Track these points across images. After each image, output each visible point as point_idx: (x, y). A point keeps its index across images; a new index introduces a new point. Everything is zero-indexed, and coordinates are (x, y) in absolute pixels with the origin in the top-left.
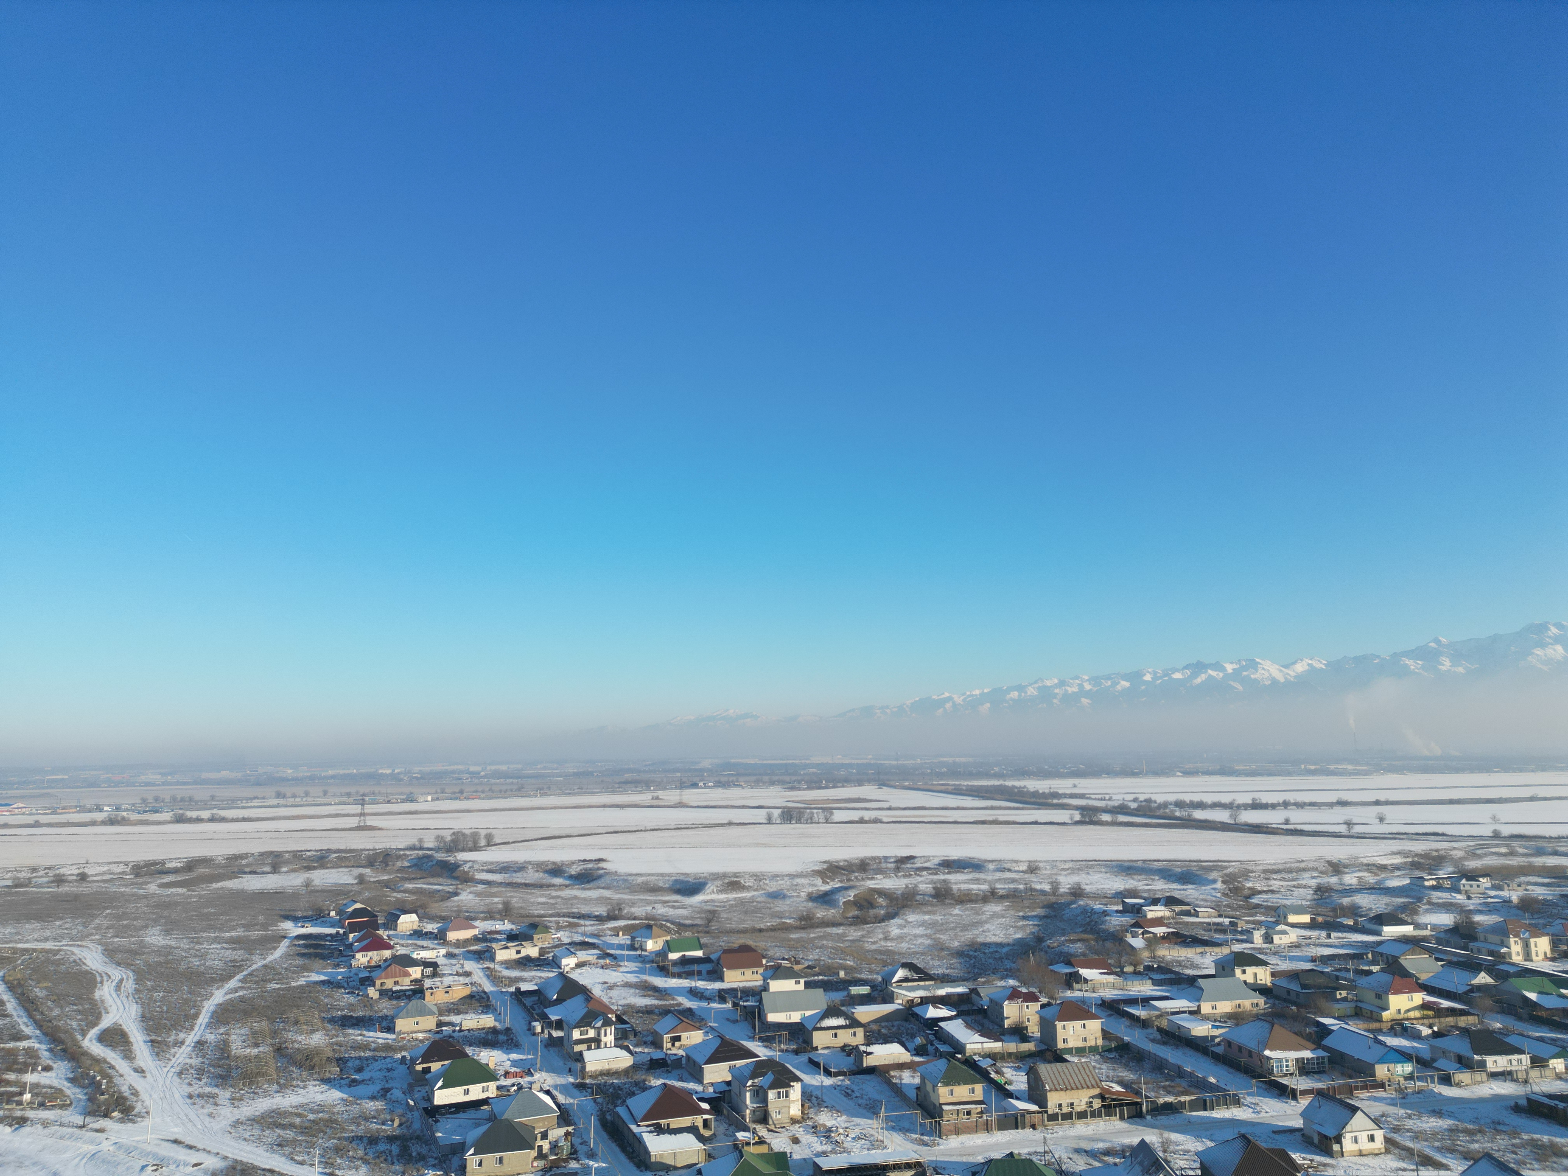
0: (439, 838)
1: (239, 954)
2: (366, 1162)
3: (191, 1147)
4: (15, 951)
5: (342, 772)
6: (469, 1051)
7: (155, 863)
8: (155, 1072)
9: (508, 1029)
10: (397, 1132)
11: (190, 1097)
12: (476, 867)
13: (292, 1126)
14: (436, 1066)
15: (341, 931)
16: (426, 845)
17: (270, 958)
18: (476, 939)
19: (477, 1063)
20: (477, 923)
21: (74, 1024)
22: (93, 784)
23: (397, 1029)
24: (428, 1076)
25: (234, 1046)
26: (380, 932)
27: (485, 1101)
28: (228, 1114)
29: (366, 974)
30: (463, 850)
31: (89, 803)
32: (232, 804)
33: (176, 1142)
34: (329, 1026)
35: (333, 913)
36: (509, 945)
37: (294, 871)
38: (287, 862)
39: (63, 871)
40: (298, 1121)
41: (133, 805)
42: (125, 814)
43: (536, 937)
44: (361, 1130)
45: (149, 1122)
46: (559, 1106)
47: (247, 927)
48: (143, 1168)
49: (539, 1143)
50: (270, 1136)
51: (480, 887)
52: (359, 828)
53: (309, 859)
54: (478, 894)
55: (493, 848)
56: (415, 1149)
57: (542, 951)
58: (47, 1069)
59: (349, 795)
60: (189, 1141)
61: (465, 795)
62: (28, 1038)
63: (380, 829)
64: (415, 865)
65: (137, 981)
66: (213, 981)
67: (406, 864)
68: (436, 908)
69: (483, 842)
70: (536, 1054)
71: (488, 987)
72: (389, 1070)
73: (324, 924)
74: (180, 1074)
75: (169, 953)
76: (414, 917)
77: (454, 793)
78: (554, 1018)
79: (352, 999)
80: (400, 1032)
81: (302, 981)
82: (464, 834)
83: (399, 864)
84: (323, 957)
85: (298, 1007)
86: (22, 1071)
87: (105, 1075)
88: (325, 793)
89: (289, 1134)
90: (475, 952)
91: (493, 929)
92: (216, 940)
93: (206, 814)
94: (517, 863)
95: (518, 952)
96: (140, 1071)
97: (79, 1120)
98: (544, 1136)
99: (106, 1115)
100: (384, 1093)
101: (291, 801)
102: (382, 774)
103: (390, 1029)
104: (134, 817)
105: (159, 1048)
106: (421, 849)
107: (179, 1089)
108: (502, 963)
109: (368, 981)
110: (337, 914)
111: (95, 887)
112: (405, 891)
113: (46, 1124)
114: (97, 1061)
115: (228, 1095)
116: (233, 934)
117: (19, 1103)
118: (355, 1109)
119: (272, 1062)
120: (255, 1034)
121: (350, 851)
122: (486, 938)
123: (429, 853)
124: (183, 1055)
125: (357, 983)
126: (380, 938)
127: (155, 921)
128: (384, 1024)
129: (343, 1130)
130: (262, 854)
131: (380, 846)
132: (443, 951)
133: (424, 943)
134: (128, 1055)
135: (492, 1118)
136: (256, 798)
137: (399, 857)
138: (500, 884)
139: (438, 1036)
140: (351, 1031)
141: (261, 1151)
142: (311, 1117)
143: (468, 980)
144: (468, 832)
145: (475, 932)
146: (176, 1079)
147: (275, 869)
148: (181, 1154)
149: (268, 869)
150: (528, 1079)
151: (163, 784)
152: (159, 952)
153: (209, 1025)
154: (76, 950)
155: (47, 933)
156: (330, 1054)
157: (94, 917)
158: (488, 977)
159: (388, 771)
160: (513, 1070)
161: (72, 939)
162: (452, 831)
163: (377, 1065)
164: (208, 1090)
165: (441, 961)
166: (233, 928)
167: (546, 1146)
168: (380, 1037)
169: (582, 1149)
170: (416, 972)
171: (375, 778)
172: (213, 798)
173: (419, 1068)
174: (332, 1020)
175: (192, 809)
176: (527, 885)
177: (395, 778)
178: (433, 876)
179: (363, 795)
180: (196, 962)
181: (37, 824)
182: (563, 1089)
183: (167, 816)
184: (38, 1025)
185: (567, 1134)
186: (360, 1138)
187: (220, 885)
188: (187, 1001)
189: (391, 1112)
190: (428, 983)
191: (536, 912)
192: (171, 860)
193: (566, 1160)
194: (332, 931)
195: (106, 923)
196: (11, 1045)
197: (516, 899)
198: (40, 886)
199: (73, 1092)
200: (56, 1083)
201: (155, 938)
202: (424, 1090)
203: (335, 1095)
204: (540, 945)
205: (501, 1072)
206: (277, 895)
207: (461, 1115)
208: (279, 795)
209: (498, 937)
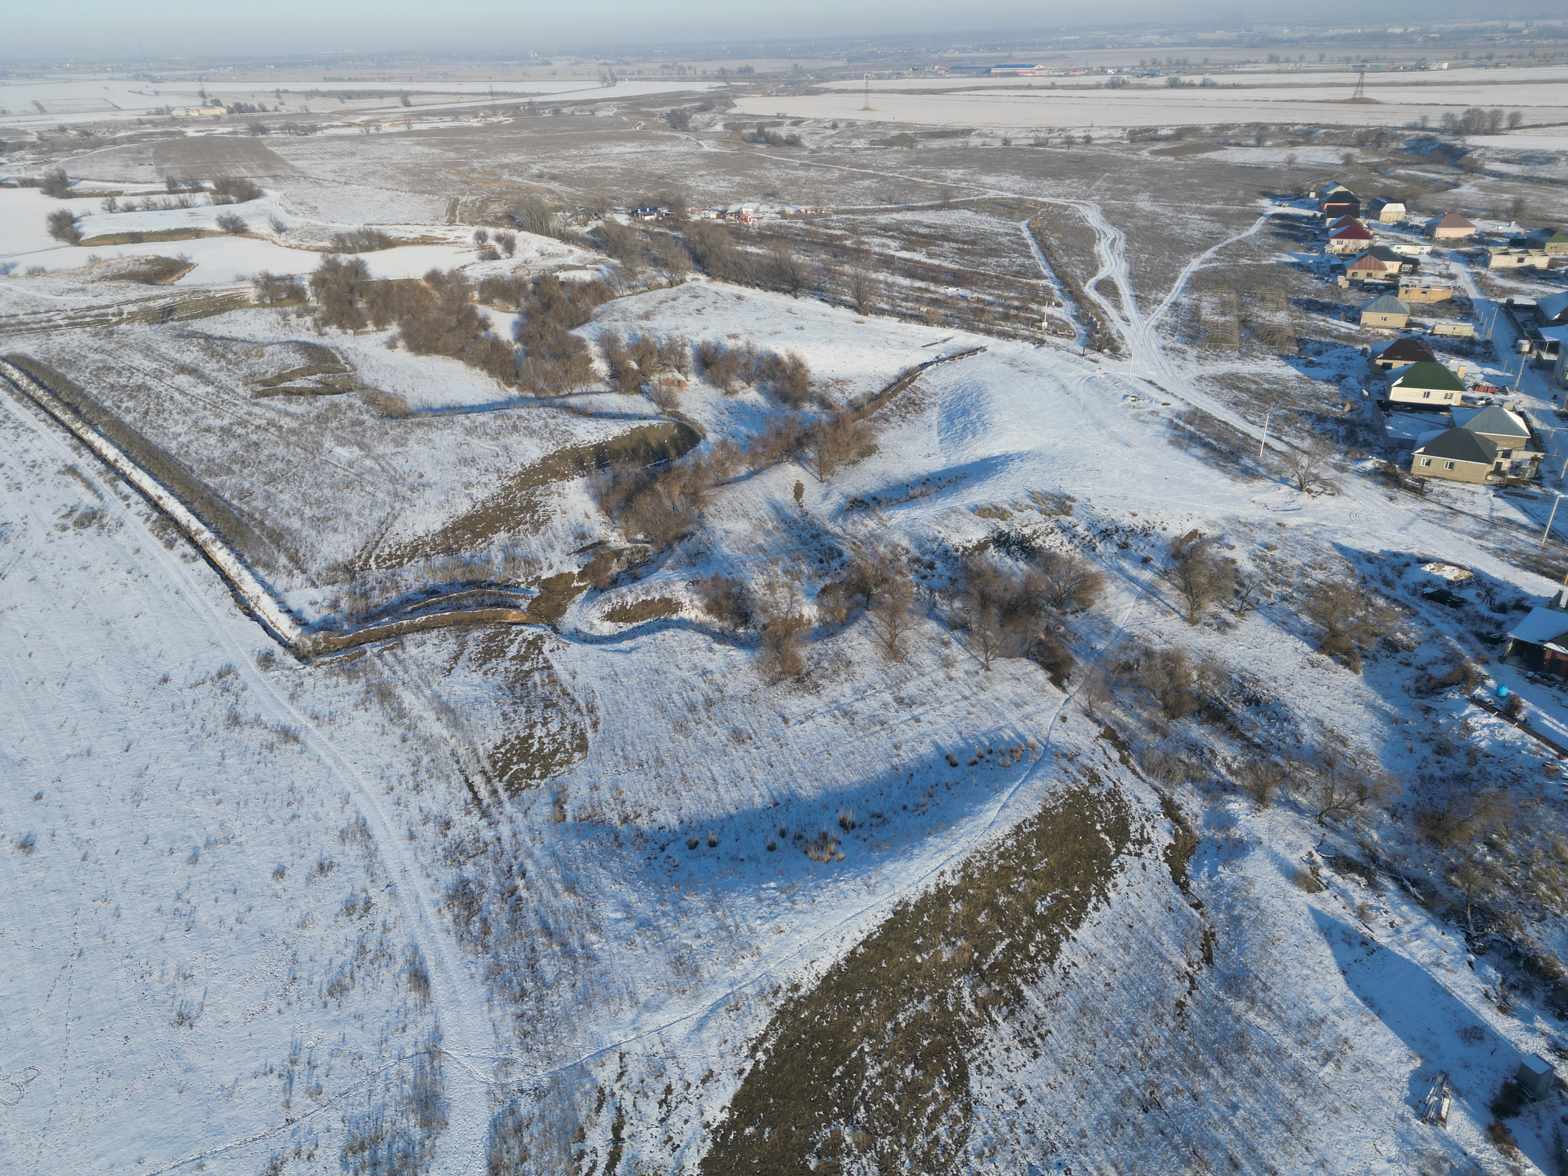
0: (1448, 117)
1: (1216, 227)
2: (1312, 435)
3: (1162, 390)
4: (1036, 203)
5: (1344, 32)
6: (1438, 356)
7: (1148, 130)
8: (1137, 322)
9: (1488, 343)
10: (1347, 416)
11: (1164, 348)
12: (1489, 154)
13: (1248, 390)
14: (1397, 364)
15: (1319, 214)
16: (1430, 125)
17: (1245, 234)
18: (1470, 240)
19: (1445, 370)
20: (1475, 222)
21: (1078, 272)
22: (1100, 46)
23: (1363, 321)
24: (1387, 372)
25: (1204, 312)
26: (1361, 220)
27: (1446, 408)
28: (1193, 369)
29: (1337, 262)
30: (1476, 133)
31: (1095, 65)
32: (1224, 68)
33: (1150, 382)
34: (1294, 307)
35: (1312, 195)
36: (1511, 250)
37: (1278, 145)
38: (1273, 136)
39: (1074, 133)
40: (1254, 387)
41: (1133, 67)
42: (1125, 77)
43: (1549, 245)
44: (1311, 407)
45: (1130, 362)
46: (1531, 430)
47: (1227, 201)
48: (1125, 397)
49: (1499, 459)
50: (1229, 395)
51: (1489, 180)
52: (1354, 101)
53: (1296, 134)
54: (1483, 188)
55: (1517, 132)
56: (1362, 435)
57: (1553, 263)
58: (1059, 305)
59: (1348, 60)
60: (1160, 383)
61: (1494, 61)
62: (1045, 278)
63: (1378, 103)
64: (1412, 148)
65: (1128, 241)
66: (1192, 249)
67: (1402, 146)
68: (1429, 200)
69: (1504, 124)
70: (1516, 372)
71: (1473, 294)
72: (1347, 359)
73: (1302, 205)
74: (1157, 328)
75: (1155, 219)
76: (1401, 207)
77: (1480, 58)
78: (1548, 339)
79: (1320, 285)
80: (1365, 325)
81: (1273, 260)
82: (1481, 114)
83: (1393, 145)
84: (1297, 239)
85: (1266, 284)
86: (1041, 303)
87: (1100, 319)
88: (1322, 58)
89: (1245, 397)
90: (1466, 254)
91: (1494, 230)
92: (1196, 211)
93: (1198, 79)
94: (1545, 152)
95: (1521, 260)
96: (1126, 320)
97: (1080, 350)
98: (1507, 454)
99: (1099, 350)
100: (1339, 379)
101: (1283, 66)
102: (1392, 35)
103: (1355, 320)
104: (1133, 80)
105: (1142, 303)
106: (1423, 129)
107: (1156, 341)
108: (1497, 270)
109: (1339, 269)
110: (1317, 196)
111: (1098, 151)
112: (1395, 177)
113: (1057, 348)
114: (1094, 305)
115: (1195, 353)
116: (1214, 206)
117: (1040, 328)
118: (1309, 388)
119: (1236, 332)
120: (1224, 304)
121: (1341, 127)
122: (1484, 240)
123: (1433, 134)
124: (1160, 312)
125: (1327, 269)
126: (1359, 226)
127: (1146, 187)
128: (1350, 314)
129: (1294, 403)
130: (1248, 125)
131: (1374, 123)
132: (1428, 249)
133: (1408, 237)
134: (1117, 305)
135: (1451, 425)
136: (1248, 62)
137: (1394, 138)
138: (1516, 178)
139: (1405, 336)
140: (1314, 315)
141: (1218, 405)
142: (1266, 386)
143: (1450, 283)
144: (1487, 110)
145: (1471, 231)
146: (1154, 331)
147: (1259, 143)
148: (1154, 393)
149: (1252, 142)
150: (1501, 396)
151: (1162, 45)
152: (1146, 217)
153: (1184, 290)
154: (1081, 208)
155: (1060, 190)
156: (1291, 334)
157: (1095, 178)
158: (1476, 283)
159: (1399, 31)
160: (1485, 384)
161: (1078, 198)
162: (1466, 109)
163: (1336, 352)
164: (1179, 345)
165: (1423, 259)
166: (1214, 201)
167: (1506, 464)
168: (1344, 326)
169: (1548, 477)
170: (1393, 267)
171: (1383, 39)
172: (1206, 61)
173: (1380, 362)
174: (1297, 302)
175: (1186, 74)
176: (1552, 182)
177: (1407, 40)
178: (1432, 162)
179: (1365, 61)
180: (1177, 230)
181: (1053, 87)
182: (1542, 415)
183: (1161, 80)
184: (1053, 268)
185: (1534, 459)
186: (1310, 414)
187: (1205, 155)
188: (1167, 265)
189: (1344, 397)
190: (1404, 280)
191: (1557, 216)
192: (1163, 127)
193: (1527, 483)
194: (1309, 213)
195: (1105, 185)
196: (1034, 281)
197: (1533, 197)
198: (1054, 146)
199: (1076, 326)
200: (1064, 317)
201: (1144, 203)
202: (1379, 385)
203: (1290, 372)
204: (1552, 255)
205: (1471, 384)
206: (1258, 170)
207: (1416, 415)
208: (1272, 59)
209: (1499, 240)
